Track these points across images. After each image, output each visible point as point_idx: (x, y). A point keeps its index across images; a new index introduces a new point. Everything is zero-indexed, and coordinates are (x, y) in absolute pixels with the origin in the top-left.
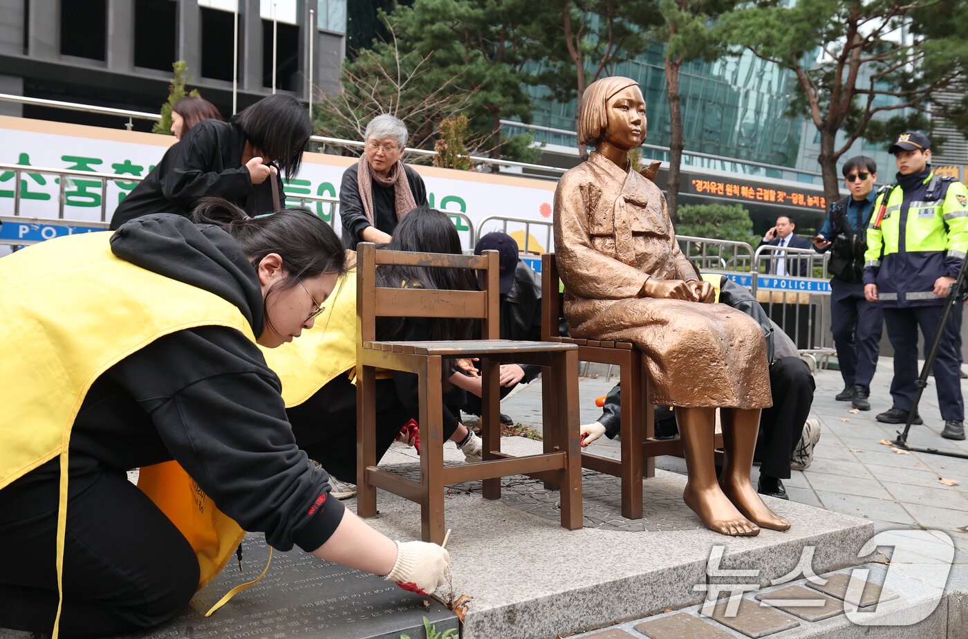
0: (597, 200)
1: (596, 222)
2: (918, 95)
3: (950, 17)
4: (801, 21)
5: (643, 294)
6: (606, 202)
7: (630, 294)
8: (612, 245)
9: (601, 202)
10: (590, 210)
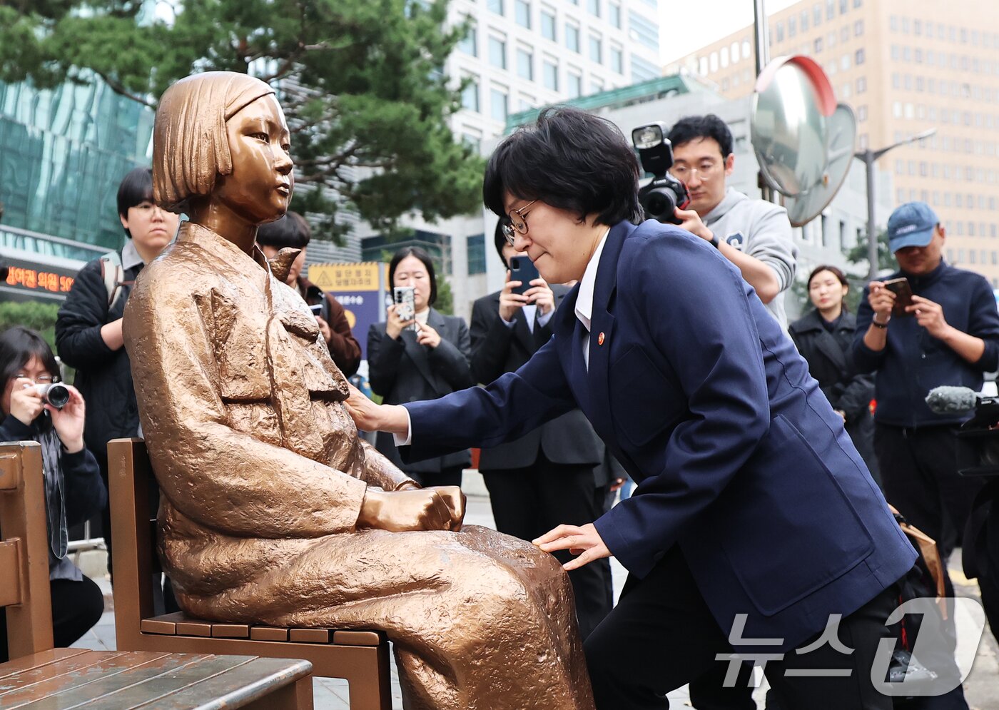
0: (230, 325)
1: (231, 373)
2: (321, 167)
3: (361, 68)
4: (186, 44)
5: (365, 523)
6: (247, 331)
7: (341, 525)
8: (272, 421)
9: (236, 331)
10: (218, 346)
